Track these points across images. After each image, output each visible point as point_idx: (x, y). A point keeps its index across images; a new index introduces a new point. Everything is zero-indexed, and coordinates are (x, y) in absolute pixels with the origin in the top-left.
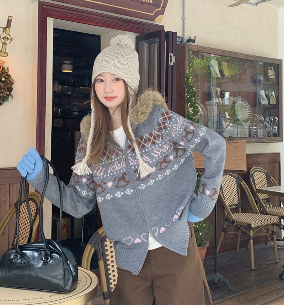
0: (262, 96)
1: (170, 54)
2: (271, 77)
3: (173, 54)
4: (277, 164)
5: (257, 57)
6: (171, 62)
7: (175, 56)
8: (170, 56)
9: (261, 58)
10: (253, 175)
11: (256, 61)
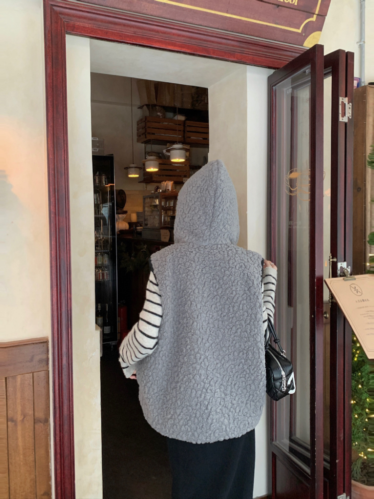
1: (341, 99)
3: (347, 99)
6: (343, 116)
7: (351, 104)
8: (342, 102)
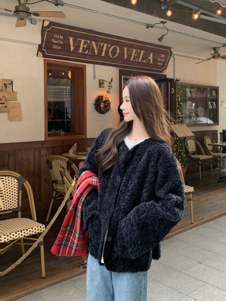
0: (209, 104)
2: (213, 95)
4: (216, 135)
5: (207, 86)
6: (172, 92)
7: (174, 90)
8: (172, 89)
9: (209, 86)
10: (205, 140)
11: (207, 88)
